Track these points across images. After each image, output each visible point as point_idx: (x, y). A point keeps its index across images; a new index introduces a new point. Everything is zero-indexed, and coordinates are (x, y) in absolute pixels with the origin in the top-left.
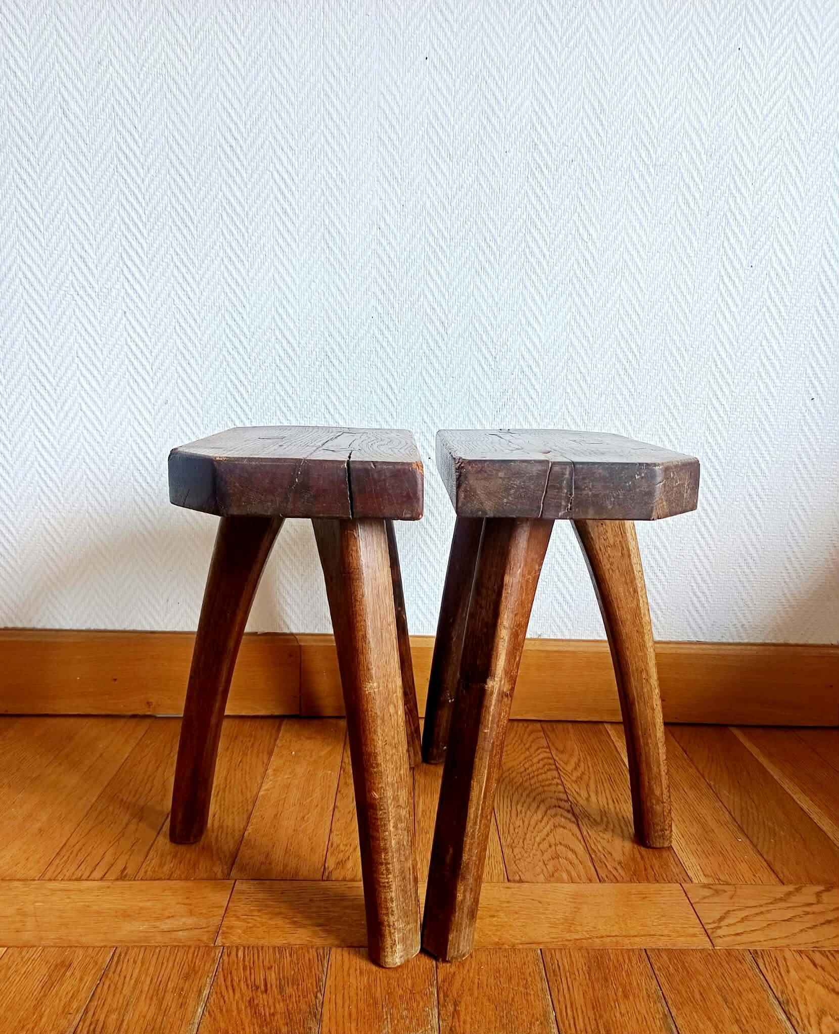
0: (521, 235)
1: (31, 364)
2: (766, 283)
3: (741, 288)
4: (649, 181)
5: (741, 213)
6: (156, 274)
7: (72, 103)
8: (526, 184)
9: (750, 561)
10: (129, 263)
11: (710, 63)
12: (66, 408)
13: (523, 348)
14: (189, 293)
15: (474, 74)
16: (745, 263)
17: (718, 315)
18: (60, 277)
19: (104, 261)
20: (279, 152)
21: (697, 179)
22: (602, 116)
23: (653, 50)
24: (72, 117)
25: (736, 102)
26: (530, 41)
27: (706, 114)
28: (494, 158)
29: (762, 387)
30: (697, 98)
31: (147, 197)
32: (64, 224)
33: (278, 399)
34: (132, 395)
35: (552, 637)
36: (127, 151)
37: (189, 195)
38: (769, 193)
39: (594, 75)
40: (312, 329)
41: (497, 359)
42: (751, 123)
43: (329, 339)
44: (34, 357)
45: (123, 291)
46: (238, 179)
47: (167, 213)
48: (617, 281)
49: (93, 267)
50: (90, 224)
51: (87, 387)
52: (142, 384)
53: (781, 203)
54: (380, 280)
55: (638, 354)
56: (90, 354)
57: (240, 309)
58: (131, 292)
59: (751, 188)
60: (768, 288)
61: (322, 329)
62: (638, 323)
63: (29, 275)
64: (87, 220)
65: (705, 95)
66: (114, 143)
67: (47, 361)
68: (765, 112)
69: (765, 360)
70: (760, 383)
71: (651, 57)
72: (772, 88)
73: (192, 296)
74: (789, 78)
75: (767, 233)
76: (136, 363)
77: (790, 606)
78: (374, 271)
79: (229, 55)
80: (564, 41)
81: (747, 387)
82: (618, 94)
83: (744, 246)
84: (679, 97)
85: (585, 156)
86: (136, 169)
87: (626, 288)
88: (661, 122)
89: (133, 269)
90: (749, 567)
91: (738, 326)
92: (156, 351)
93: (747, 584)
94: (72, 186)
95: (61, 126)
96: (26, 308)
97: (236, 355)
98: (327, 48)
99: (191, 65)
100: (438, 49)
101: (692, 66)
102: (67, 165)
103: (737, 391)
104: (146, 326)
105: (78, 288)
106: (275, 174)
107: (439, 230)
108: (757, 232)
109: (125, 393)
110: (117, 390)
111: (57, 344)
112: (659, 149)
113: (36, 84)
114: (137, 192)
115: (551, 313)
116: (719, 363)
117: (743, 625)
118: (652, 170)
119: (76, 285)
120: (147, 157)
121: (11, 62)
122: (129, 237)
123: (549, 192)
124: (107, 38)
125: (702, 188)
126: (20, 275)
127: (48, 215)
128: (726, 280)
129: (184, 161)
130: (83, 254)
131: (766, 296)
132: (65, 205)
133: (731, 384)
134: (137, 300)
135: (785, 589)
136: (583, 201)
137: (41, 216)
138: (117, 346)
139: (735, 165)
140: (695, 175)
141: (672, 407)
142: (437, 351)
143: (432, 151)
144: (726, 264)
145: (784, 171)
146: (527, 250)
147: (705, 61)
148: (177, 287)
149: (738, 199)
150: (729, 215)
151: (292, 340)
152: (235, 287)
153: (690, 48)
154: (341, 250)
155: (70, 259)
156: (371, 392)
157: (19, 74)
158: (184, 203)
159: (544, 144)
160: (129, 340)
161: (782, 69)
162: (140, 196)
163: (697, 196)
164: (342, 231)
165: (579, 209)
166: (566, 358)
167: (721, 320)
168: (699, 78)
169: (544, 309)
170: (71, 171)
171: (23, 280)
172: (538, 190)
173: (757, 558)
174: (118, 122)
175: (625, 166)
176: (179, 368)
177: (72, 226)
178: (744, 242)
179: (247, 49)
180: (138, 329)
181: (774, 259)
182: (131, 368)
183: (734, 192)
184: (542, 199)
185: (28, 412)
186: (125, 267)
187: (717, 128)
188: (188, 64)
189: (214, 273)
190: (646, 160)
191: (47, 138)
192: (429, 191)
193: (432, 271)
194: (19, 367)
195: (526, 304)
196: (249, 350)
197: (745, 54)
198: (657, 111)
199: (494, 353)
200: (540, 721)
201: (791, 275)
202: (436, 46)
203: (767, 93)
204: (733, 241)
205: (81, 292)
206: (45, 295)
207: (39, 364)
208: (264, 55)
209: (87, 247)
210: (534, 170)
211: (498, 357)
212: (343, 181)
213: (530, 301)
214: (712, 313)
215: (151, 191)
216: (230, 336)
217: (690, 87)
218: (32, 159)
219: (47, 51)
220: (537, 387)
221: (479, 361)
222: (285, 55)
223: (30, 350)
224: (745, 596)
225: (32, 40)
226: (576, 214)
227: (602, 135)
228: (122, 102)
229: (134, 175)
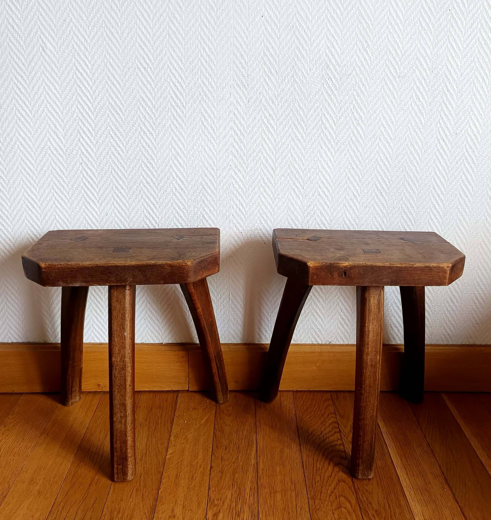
0: (319, 117)
1: (25, 194)
2: (465, 143)
3: (450, 146)
4: (396, 86)
5: (450, 104)
6: (100, 141)
7: (48, 44)
8: (322, 88)
9: (453, 299)
10: (84, 135)
11: (432, 18)
12: (47, 218)
13: (319, 182)
14: (120, 152)
15: (291, 25)
16: (452, 131)
17: (437, 161)
18: (42, 144)
19: (68, 134)
20: (174, 71)
21: (424, 85)
22: (367, 49)
23: (398, 11)
24: (49, 52)
25: (447, 41)
26: (325, 6)
27: (430, 48)
28: (303, 73)
29: (461, 202)
30: (424, 39)
31: (94, 97)
32: (44, 113)
33: (174, 212)
34: (86, 210)
35: (337, 343)
36: (82, 71)
37: (119, 96)
38: (466, 92)
39: (363, 25)
40: (195, 172)
41: (305, 188)
42: (456, 53)
43: (205, 178)
44: (27, 189)
45: (80, 151)
46: (149, 87)
47: (106, 106)
48: (376, 143)
49: (62, 138)
50: (60, 113)
51: (59, 206)
52: (92, 204)
53: (473, 98)
54: (235, 144)
55: (388, 184)
56: (60, 187)
57: (151, 161)
58: (84, 152)
59: (456, 90)
60: (465, 146)
61: (201, 172)
62: (389, 166)
63: (24, 143)
64: (58, 111)
65: (429, 37)
66: (74, 66)
67: (35, 192)
68: (464, 46)
69: (463, 187)
70: (460, 199)
71: (397, 15)
72: (469, 33)
73: (121, 154)
74: (479, 27)
75: (465, 115)
76: (88, 192)
77: (477, 324)
78: (231, 139)
79: (143, 16)
80: (345, 6)
81: (453, 202)
82: (377, 36)
83: (452, 122)
84: (413, 37)
85: (358, 72)
86: (87, 82)
87: (382, 147)
88: (403, 52)
89: (86, 139)
90: (453, 303)
91: (448, 167)
92: (100, 185)
93: (451, 312)
94: (49, 92)
95: (42, 57)
96: (22, 162)
97: (149, 187)
98: (202, 10)
99: (120, 21)
100: (269, 11)
101: (421, 20)
102: (46, 79)
103: (447, 204)
104: (94, 171)
105: (53, 151)
106: (171, 83)
107: (270, 115)
108: (459, 115)
109: (82, 210)
110: (78, 208)
111: (41, 182)
112: (402, 68)
113: (26, 33)
114: (88, 95)
115: (337, 162)
116: (436, 188)
117: (449, 335)
118: (398, 80)
119: (52, 148)
120: (94, 74)
121: (10, 20)
122: (84, 121)
123: (336, 92)
124: (69, 5)
125: (427, 89)
126: (18, 143)
127: (34, 108)
128: (441, 141)
129: (116, 77)
130: (56, 130)
131: (464, 150)
132: (45, 102)
133: (444, 200)
134: (88, 156)
135: (474, 314)
136: (356, 97)
137: (30, 109)
138: (77, 183)
139: (446, 76)
140: (423, 82)
141: (408, 214)
142: (269, 184)
143: (266, 69)
144: (441, 132)
145: (475, 80)
146: (323, 126)
147: (429, 17)
148: (113, 149)
149: (448, 96)
150: (443, 105)
151: (182, 179)
152: (148, 149)
153: (420, 9)
154: (211, 127)
155: (48, 134)
156: (230, 207)
157: (15, 27)
158: (116, 100)
159: (333, 65)
160: (84, 179)
161: (475, 22)
162: (90, 97)
163: (424, 94)
164: (212, 116)
165: (354, 102)
166: (345, 187)
167: (438, 164)
168: (425, 27)
169: (332, 159)
170: (48, 83)
171: (20, 146)
172: (329, 92)
173: (458, 298)
174: (76, 54)
175: (381, 77)
176: (114, 195)
177: (49, 114)
178: (452, 120)
179: (154, 12)
180: (90, 173)
181: (469, 129)
182: (85, 195)
183: (446, 91)
184: (332, 96)
185: (24, 220)
186: (81, 137)
187: (436, 55)
188: (118, 21)
189: (135, 141)
190: (394, 74)
191: (33, 64)
192: (264, 92)
193: (266, 139)
194: (17, 196)
195: (322, 157)
196: (156, 184)
197: (453, 13)
198: (400, 46)
199: (302, 185)
200: (330, 391)
201: (479, 139)
202: (268, 9)
203: (466, 35)
204: (445, 119)
205: (55, 153)
206: (33, 154)
207: (30, 193)
208: (164, 15)
209: (58, 126)
210: (327, 80)
211: (305, 187)
212: (212, 87)
213: (324, 155)
214: (433, 160)
215: (96, 94)
216: (145, 176)
217: (420, 32)
218: (24, 76)
219: (32, 14)
220: (328, 203)
221: (294, 189)
222: (177, 16)
223: (24, 186)
224: (450, 319)
225: (23, 7)
226: (352, 105)
227: (368, 59)
228: (79, 43)
229: (86, 85)
